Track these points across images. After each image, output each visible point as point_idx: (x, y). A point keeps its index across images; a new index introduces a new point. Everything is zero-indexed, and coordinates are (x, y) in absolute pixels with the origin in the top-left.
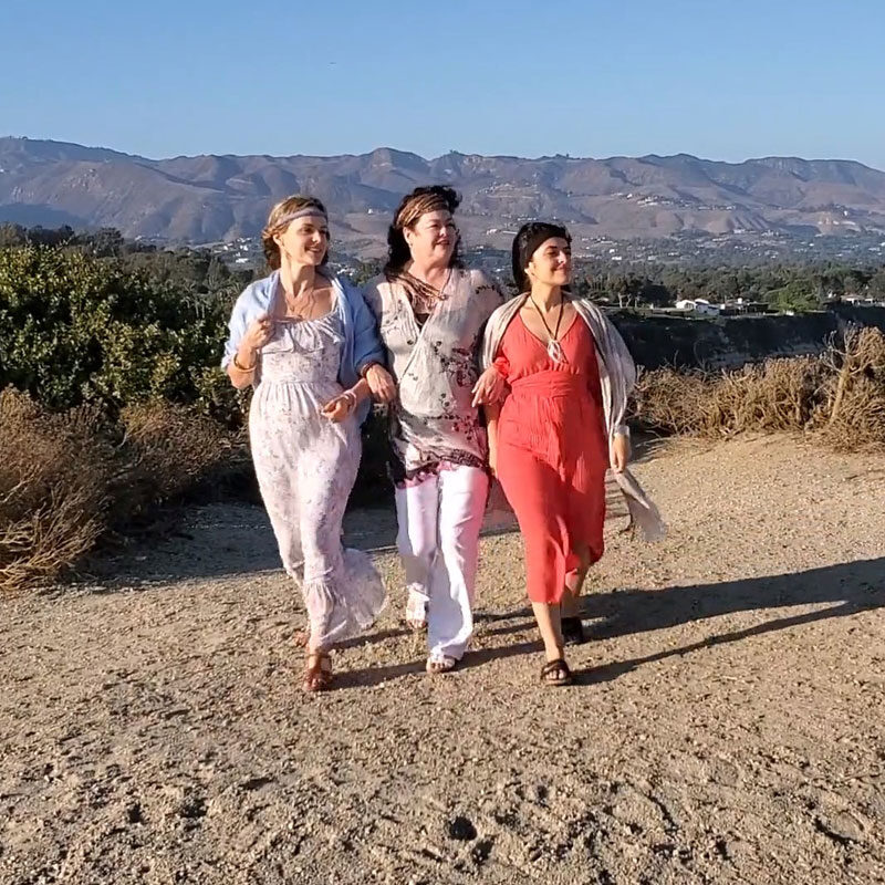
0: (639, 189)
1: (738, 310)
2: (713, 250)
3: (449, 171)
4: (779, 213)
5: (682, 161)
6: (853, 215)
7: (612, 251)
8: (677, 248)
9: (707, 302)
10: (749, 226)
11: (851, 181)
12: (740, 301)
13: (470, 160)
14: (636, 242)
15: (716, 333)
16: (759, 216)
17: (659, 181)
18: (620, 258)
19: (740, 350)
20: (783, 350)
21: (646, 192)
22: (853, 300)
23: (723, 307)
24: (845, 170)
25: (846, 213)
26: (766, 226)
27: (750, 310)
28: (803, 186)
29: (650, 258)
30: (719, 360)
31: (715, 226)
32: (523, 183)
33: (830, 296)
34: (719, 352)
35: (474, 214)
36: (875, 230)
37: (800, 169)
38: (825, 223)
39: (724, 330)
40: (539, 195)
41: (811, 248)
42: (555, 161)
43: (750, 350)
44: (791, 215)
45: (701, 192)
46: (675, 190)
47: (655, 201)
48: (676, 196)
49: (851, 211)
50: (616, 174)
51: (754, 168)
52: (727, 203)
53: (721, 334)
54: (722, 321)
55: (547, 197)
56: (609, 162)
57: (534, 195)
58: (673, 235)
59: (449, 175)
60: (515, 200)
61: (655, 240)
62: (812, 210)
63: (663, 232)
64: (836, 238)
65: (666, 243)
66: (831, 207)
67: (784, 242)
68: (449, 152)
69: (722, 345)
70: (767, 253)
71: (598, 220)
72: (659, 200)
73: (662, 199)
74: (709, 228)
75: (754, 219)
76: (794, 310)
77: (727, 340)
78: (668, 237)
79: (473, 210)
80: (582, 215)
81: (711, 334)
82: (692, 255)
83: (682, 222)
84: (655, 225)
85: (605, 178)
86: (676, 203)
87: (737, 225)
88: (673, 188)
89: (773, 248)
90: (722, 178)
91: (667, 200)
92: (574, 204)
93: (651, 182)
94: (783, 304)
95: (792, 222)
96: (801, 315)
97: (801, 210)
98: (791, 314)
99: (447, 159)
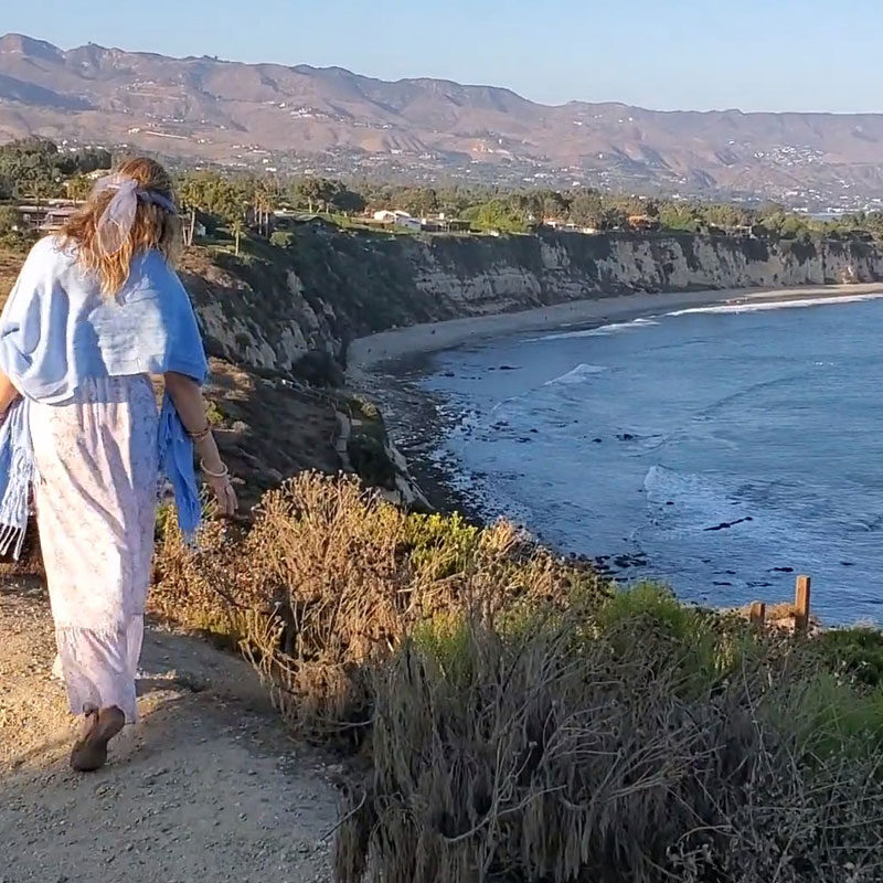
0: (290, 100)
1: (439, 226)
2: (370, 169)
3: (86, 64)
4: (434, 136)
5: (337, 74)
6: (507, 144)
7: (265, 161)
8: (334, 163)
9: (408, 215)
10: (404, 147)
11: (503, 109)
12: (442, 216)
13: (110, 54)
14: (290, 154)
15: (421, 250)
16: (414, 137)
17: (312, 93)
18: (274, 170)
19: (446, 270)
20: (489, 274)
21: (300, 104)
22: (553, 224)
23: (424, 222)
24: (498, 98)
25: (500, 141)
26: (421, 149)
27: (453, 227)
28: (457, 110)
29: (306, 172)
30: (425, 280)
31: (371, 144)
32: (168, 82)
33: (530, 218)
34: (424, 272)
35: (115, 112)
36: (528, 160)
37: (454, 93)
38: (479, 151)
39: (431, 248)
40: (186, 96)
41: (468, 174)
42: (203, 62)
43: (456, 272)
44: (446, 139)
45: (356, 108)
46: (329, 104)
47: (308, 113)
48: (331, 110)
49: (505, 139)
50: (268, 81)
51: (410, 89)
52: (382, 122)
53: (426, 251)
54: (426, 238)
55: (194, 98)
56: (261, 68)
57: (180, 97)
58: (328, 150)
59: (86, 69)
60: (160, 100)
61: (311, 155)
62: (467, 135)
63: (318, 146)
64: (491, 164)
65: (323, 158)
66: (485, 134)
67: (441, 167)
68: (86, 44)
69: (428, 264)
70: (425, 177)
71: (248, 128)
72: (314, 112)
73: (317, 111)
74: (365, 145)
75: (410, 140)
76: (499, 230)
77: (432, 259)
78: (324, 151)
79: (113, 106)
80: (232, 122)
81: (415, 250)
82: (350, 172)
83: (336, 137)
84: (308, 138)
85: (256, 84)
86: (330, 116)
87: (393, 145)
88: (327, 101)
89: (431, 172)
90: (377, 95)
91: (322, 113)
92: (223, 110)
93: (304, 94)
94: (486, 223)
95: (447, 146)
96: (507, 237)
97: (457, 135)
98: (496, 234)
99: (85, 51)
